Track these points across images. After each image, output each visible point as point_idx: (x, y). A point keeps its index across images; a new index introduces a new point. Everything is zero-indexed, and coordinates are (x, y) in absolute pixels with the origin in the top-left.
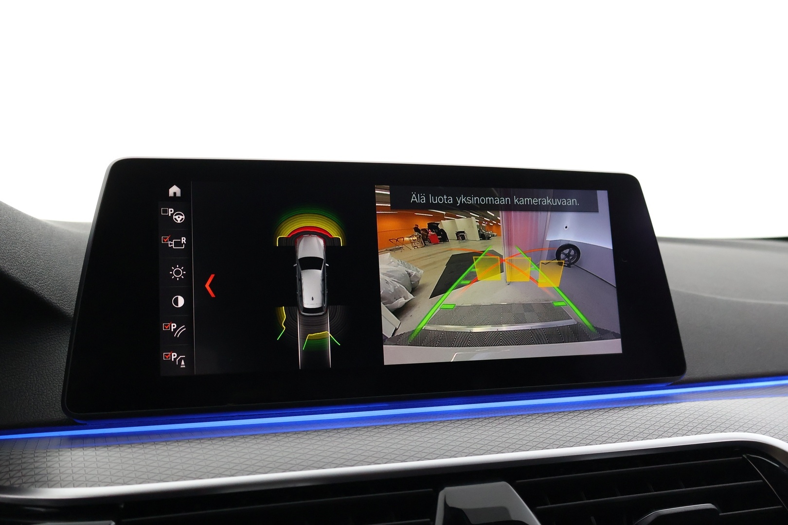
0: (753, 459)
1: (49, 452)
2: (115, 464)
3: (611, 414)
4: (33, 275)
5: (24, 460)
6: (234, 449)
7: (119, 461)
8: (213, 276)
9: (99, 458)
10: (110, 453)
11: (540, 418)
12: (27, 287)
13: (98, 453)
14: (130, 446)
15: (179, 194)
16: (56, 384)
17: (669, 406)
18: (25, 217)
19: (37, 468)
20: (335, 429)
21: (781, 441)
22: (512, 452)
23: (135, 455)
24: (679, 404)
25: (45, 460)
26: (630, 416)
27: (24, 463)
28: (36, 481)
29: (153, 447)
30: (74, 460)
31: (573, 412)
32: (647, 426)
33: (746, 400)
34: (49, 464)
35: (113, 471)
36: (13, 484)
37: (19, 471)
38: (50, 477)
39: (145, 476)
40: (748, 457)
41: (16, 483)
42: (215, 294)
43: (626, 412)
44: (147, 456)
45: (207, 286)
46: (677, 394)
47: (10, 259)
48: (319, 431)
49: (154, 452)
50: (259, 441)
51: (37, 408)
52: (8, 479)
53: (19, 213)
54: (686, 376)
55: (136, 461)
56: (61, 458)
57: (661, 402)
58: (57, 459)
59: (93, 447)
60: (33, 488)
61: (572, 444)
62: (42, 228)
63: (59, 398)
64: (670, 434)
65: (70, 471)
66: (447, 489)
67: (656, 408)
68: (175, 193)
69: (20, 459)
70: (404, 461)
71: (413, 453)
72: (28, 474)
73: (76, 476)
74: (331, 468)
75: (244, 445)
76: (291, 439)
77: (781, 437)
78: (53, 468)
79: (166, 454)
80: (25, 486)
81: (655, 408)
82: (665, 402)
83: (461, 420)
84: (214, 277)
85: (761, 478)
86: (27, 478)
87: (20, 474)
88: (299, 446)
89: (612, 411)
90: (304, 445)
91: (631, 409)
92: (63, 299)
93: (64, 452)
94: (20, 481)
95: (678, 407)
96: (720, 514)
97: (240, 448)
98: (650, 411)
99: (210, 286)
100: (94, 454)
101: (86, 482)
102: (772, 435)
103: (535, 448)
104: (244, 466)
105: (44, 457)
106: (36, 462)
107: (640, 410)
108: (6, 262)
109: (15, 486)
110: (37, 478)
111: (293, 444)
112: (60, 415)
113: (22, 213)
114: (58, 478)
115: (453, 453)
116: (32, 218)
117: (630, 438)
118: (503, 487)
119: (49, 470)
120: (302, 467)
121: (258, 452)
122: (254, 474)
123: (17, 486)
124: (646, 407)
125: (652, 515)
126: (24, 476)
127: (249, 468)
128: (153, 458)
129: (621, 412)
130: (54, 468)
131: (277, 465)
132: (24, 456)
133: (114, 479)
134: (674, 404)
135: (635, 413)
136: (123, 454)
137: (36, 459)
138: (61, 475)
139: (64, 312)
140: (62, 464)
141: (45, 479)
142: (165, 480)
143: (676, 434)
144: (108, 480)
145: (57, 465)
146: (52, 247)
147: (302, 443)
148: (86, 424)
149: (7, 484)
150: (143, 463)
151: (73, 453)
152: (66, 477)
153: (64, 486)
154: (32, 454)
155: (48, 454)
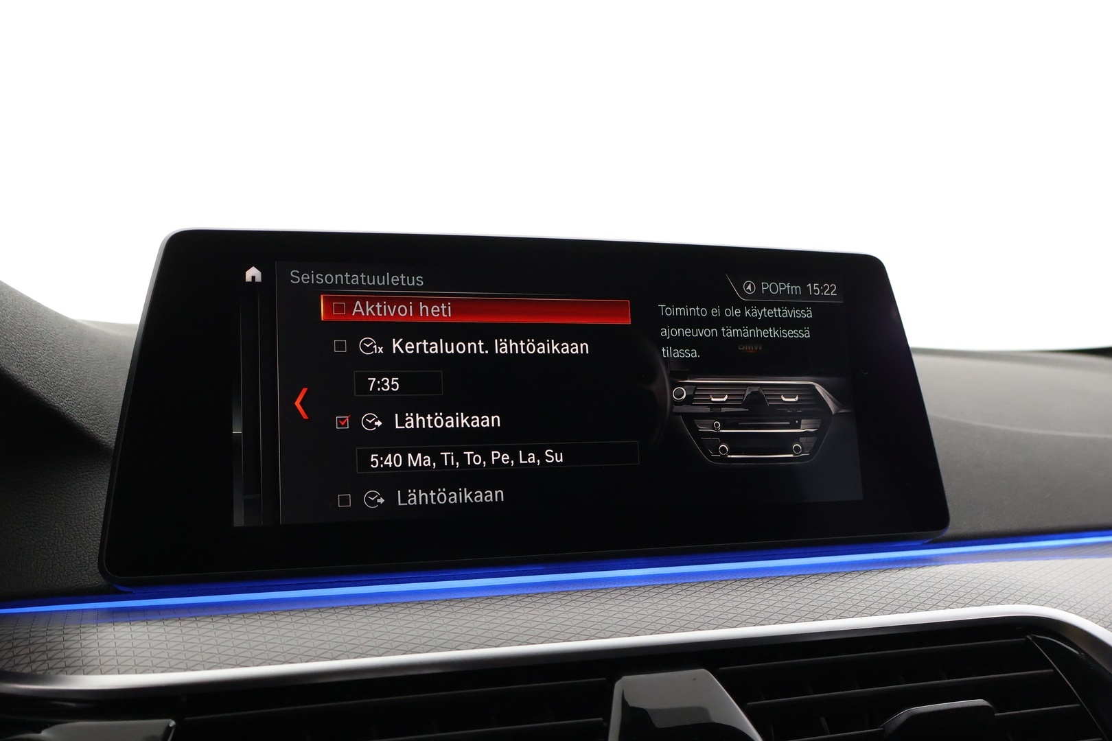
0: (1041, 642)
1: (84, 627)
2: (175, 643)
3: (847, 579)
4: (59, 389)
5: (49, 639)
6: (336, 624)
7: (180, 639)
8: (305, 390)
9: (152, 636)
10: (168, 629)
11: (750, 584)
12: (51, 405)
13: (151, 628)
14: (194, 619)
15: (259, 279)
16: (90, 538)
17: (926, 569)
18: (46, 310)
19: (68, 648)
20: (472, 598)
21: (1078, 617)
22: (714, 629)
23: (202, 631)
24: (940, 567)
25: (78, 638)
26: (873, 582)
27: (50, 642)
28: (66, 667)
29: (225, 621)
30: (117, 639)
31: (796, 576)
32: (897, 596)
33: (1030, 563)
34: (84, 643)
35: (172, 653)
36: (35, 671)
37: (43, 652)
38: (86, 660)
39: (216, 660)
40: (1033, 638)
41: (38, 669)
42: (308, 416)
43: (867, 577)
44: (218, 633)
45: (297, 404)
46: (936, 555)
47: (28, 366)
48: (451, 600)
49: (227, 628)
50: (369, 613)
51: (65, 570)
52: (28, 664)
53: (39, 305)
54: (950, 531)
55: (203, 639)
56: (101, 635)
57: (915, 565)
58: (95, 637)
59: (143, 621)
60: (62, 676)
61: (794, 619)
62: (69, 326)
63: (95, 557)
64: (927, 607)
65: (113, 653)
66: (626, 678)
67: (909, 572)
68: (253, 278)
69: (44, 637)
70: (568, 640)
71: (579, 630)
72: (56, 657)
73: (121, 660)
74: (468, 649)
75: (349, 619)
76: (412, 611)
77: (1078, 611)
78: (89, 648)
79: (243, 629)
80: (53, 672)
81: (907, 571)
82: (921, 565)
83: (644, 586)
84: (307, 391)
85: (1050, 666)
86: (54, 662)
87: (45, 657)
88: (425, 620)
89: (849, 575)
90: (431, 619)
91: (875, 573)
92: (99, 423)
93: (104, 628)
94: (44, 667)
95: (939, 571)
96: (996, 715)
97: (345, 623)
98: (900, 575)
99: (301, 403)
100: (145, 629)
101: (136, 667)
102: (1066, 608)
103: (744, 624)
104: (350, 647)
105: (78, 634)
106: (66, 640)
107: (887, 574)
108: (24, 370)
109: (38, 673)
110: (69, 661)
111: (415, 617)
112: (98, 580)
113: (43, 306)
114: (96, 662)
115: (634, 630)
116: (56, 313)
117: (873, 611)
118: (703, 675)
119: (85, 651)
120: (430, 648)
121: (368, 628)
122: (364, 657)
123: (41, 673)
124: (894, 571)
125: (904, 715)
126: (50, 659)
127: (357, 649)
128: (225, 635)
129: (861, 577)
130: (92, 649)
131: (395, 644)
132: (49, 633)
133: (173, 663)
134: (933, 567)
135: (880, 578)
136: (185, 630)
137: (66, 637)
138: (102, 657)
139: (100, 441)
140: (102, 643)
141: (79, 663)
142: (243, 664)
143: (935, 606)
144: (166, 664)
145: (95, 645)
146: (83, 352)
147: (428, 615)
148: (131, 592)
149: (27, 670)
150: (213, 642)
151: (117, 628)
152: (108, 661)
153: (105, 673)
154: (60, 630)
155: (83, 630)
